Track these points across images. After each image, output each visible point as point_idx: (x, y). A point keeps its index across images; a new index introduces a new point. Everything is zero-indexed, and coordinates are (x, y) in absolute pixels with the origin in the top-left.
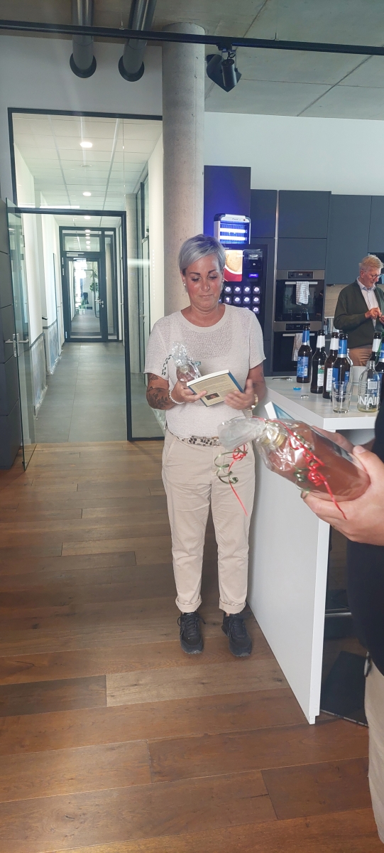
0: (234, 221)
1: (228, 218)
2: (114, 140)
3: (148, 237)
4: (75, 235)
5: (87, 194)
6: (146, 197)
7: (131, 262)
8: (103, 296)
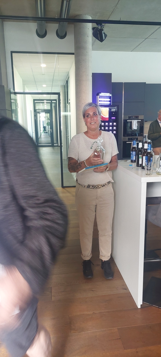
0: (105, 95)
1: (102, 94)
2: (55, 63)
3: (70, 103)
4: (40, 103)
5: (44, 86)
6: (68, 86)
7: (63, 113)
8: (52, 128)
